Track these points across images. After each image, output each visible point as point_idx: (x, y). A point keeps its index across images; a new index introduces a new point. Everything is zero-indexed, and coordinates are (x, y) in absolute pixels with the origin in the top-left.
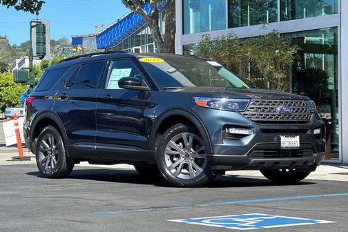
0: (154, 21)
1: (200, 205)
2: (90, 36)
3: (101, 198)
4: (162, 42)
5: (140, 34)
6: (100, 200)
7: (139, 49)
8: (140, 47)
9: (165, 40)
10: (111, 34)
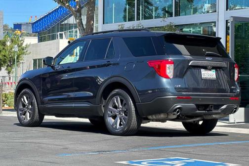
0: (78, 14)
1: (133, 150)
2: (27, 24)
3: (57, 143)
4: (84, 30)
5: (63, 23)
6: (57, 145)
7: (62, 34)
8: (63, 32)
9: (86, 28)
10: (42, 23)
